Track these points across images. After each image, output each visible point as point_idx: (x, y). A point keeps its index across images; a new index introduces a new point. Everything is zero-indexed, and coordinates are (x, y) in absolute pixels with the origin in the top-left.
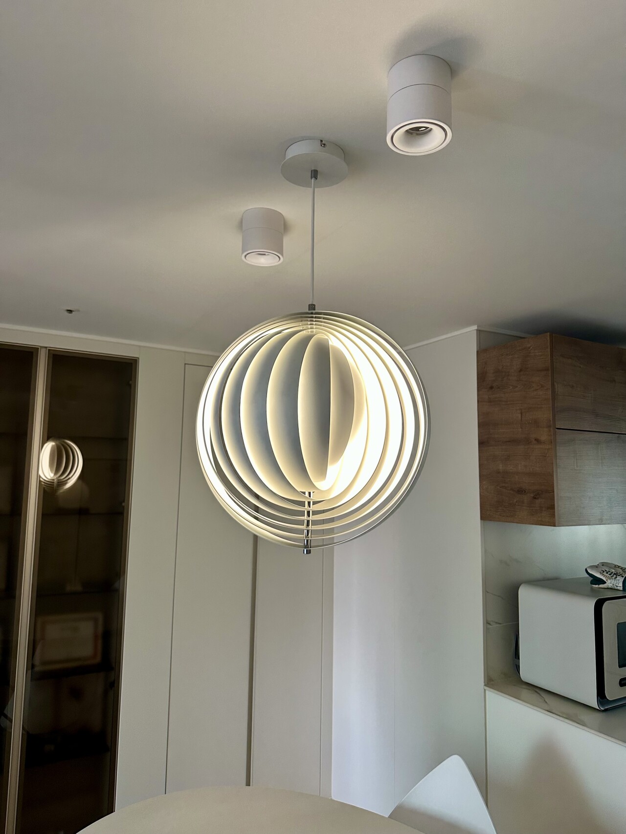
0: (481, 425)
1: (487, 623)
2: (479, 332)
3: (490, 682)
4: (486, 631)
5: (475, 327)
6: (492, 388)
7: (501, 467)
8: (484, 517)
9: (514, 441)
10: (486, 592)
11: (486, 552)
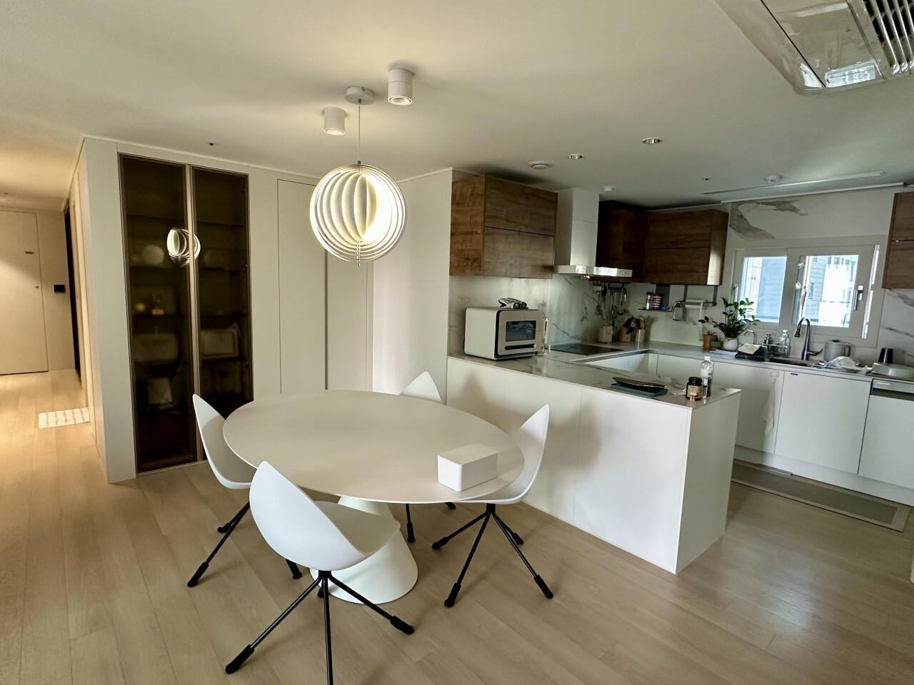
0: (452, 224)
1: (450, 326)
2: (454, 171)
3: (450, 354)
4: (450, 331)
5: (451, 169)
6: (458, 204)
7: (460, 247)
8: (451, 274)
9: (466, 233)
10: (450, 311)
11: (451, 292)
